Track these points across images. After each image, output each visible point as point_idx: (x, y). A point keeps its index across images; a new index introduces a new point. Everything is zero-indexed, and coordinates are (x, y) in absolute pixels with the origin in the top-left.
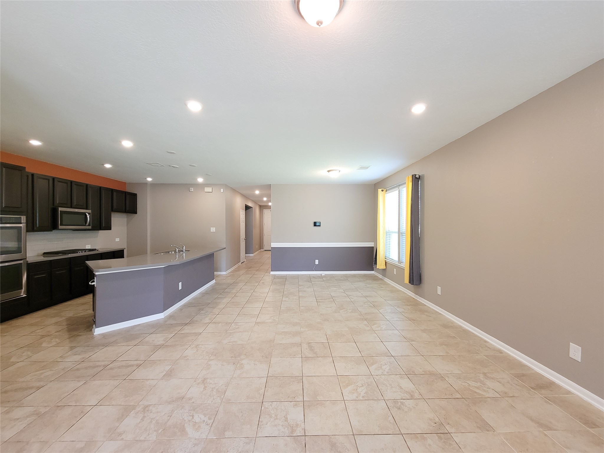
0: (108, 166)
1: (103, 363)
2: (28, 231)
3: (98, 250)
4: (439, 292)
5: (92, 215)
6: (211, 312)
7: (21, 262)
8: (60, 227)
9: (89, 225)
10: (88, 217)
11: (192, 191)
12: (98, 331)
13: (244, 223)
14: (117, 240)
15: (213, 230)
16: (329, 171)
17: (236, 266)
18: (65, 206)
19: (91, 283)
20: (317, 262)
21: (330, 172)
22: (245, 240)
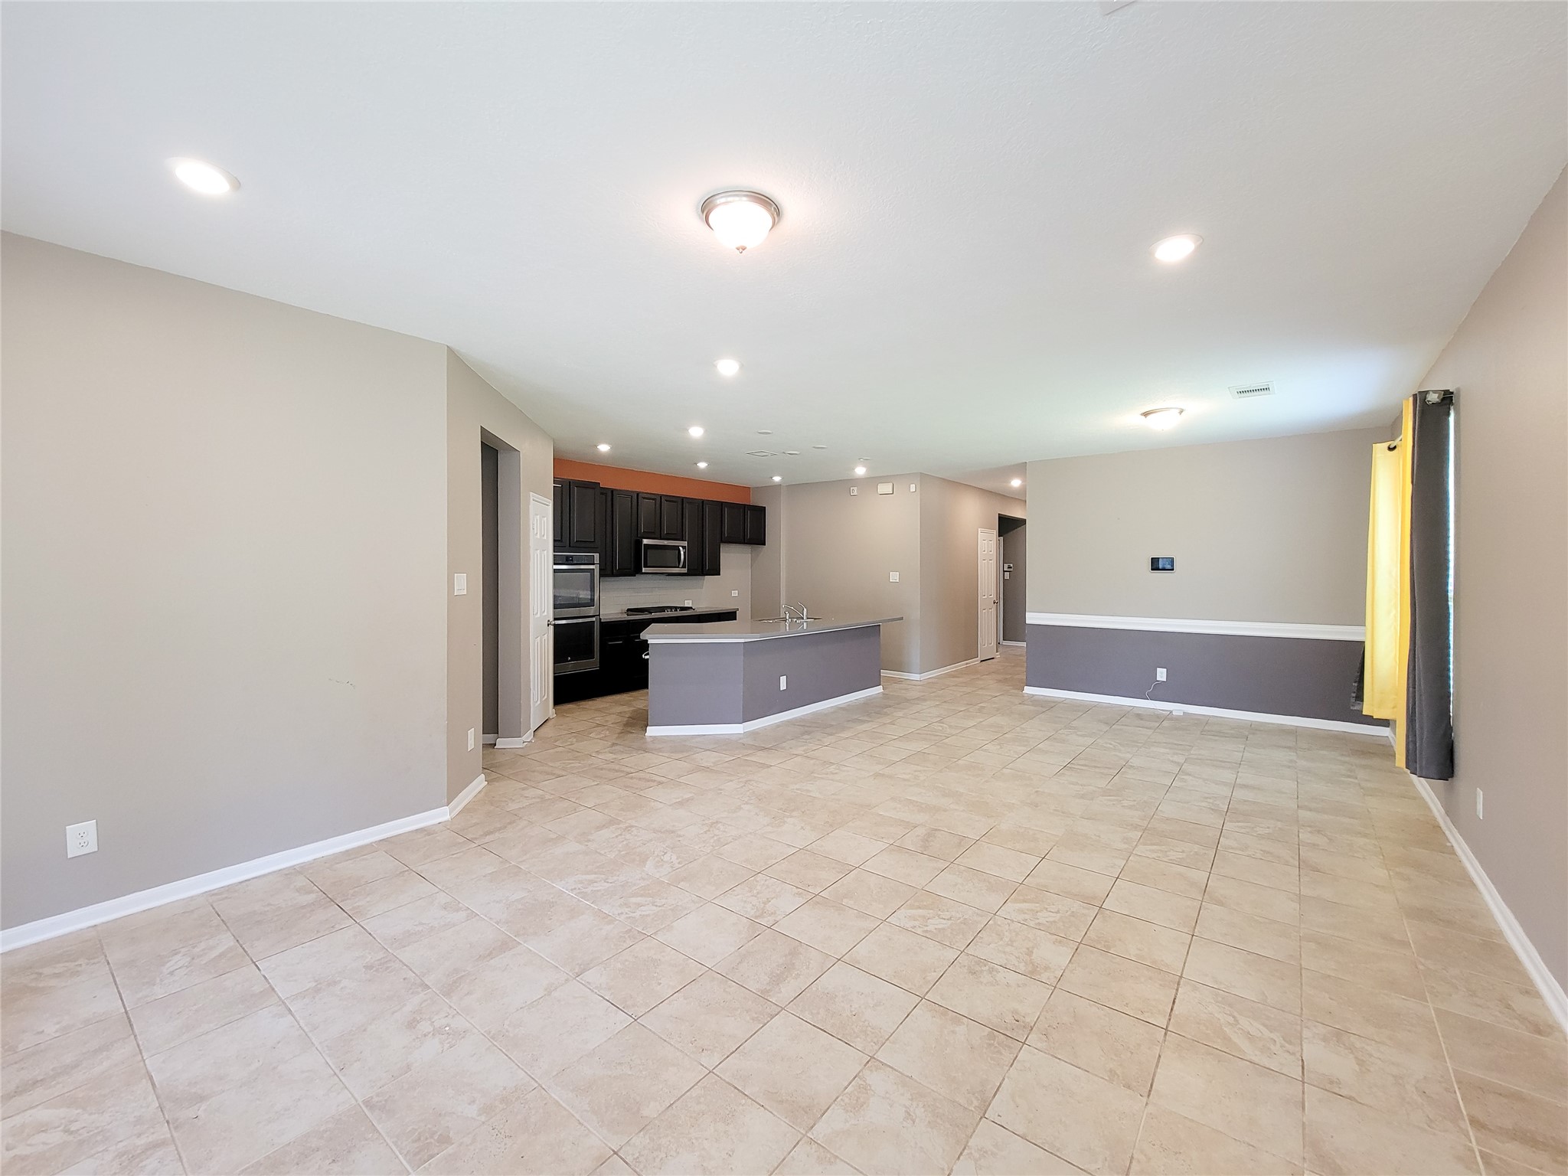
0: (702, 465)
1: (628, 770)
2: (601, 576)
3: (694, 609)
5: (689, 551)
6: (819, 740)
7: (594, 619)
8: (644, 570)
9: (684, 567)
10: (682, 553)
11: (856, 493)
12: (652, 731)
13: (993, 562)
14: (735, 593)
15: (894, 577)
16: (1146, 414)
17: (962, 665)
18: (653, 536)
19: (645, 655)
20: (1162, 674)
21: (1149, 417)
22: (994, 603)
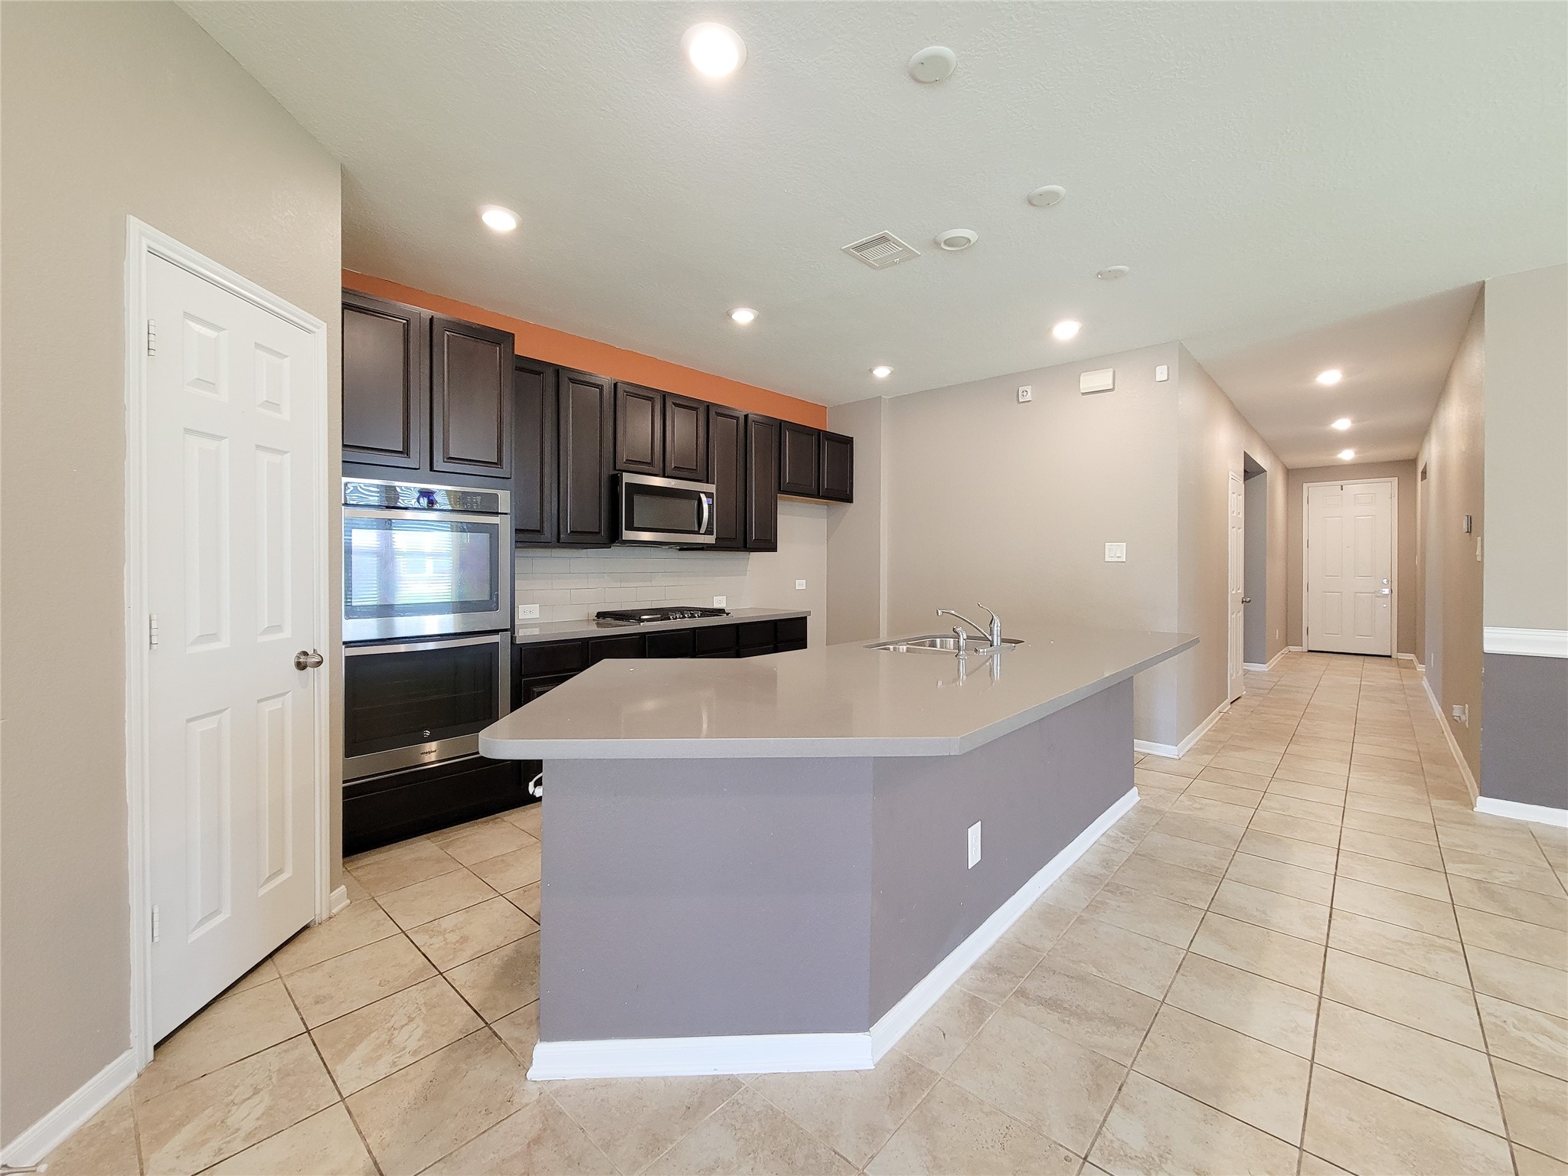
0: (742, 319)
3: (728, 614)
5: (719, 503)
7: (498, 638)
8: (628, 535)
9: (709, 532)
10: (705, 507)
11: (1029, 397)
13: (1242, 531)
14: (801, 587)
15: (1116, 552)
18: (647, 470)
22: (1243, 602)
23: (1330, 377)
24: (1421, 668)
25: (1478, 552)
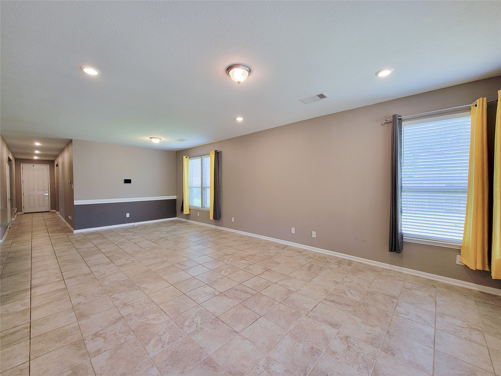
4: (233, 221)
16: (151, 138)
20: (128, 215)
22: (10, 200)
23: (37, 144)
24: (58, 213)
25: (73, 187)
